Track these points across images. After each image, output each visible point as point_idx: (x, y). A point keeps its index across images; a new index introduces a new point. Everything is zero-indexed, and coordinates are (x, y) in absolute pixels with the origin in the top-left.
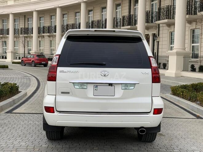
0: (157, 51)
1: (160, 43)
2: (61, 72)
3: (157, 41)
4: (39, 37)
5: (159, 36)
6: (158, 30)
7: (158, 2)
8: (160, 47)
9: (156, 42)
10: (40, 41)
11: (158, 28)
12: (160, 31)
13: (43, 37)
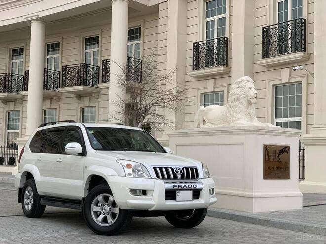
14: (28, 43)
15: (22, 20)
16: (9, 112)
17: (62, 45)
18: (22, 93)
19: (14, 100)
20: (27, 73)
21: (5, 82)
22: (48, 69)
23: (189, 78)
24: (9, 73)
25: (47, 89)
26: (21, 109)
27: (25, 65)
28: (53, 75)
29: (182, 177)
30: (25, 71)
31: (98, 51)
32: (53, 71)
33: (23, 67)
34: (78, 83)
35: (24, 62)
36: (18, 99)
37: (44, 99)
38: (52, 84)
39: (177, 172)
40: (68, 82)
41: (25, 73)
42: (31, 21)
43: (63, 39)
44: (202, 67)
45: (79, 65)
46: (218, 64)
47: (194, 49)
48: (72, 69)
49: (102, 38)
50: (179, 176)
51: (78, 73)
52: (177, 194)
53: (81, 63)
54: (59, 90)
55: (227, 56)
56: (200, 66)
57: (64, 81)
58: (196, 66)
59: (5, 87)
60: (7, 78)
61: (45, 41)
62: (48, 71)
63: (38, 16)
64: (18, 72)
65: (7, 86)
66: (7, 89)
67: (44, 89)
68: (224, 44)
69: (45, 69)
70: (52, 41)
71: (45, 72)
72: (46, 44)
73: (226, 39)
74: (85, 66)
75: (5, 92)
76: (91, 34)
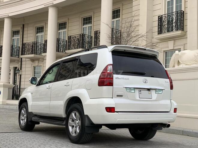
0: (19, 84)
1: (22, 77)
2: (117, 78)
3: (20, 74)
5: (21, 69)
6: (20, 64)
7: (21, 38)
8: (22, 80)
9: (18, 75)
11: (20, 62)
12: (22, 65)
14: (46, 23)
15: (43, 6)
16: (35, 67)
17: (68, 23)
18: (43, 54)
19: (38, 59)
20: (46, 42)
21: (32, 48)
22: (59, 39)
23: (155, 41)
24: (35, 42)
25: (58, 51)
26: (42, 65)
27: (45, 37)
28: (62, 43)
30: (45, 40)
31: (91, 26)
32: (62, 40)
33: (44, 38)
34: (78, 47)
35: (44, 35)
36: (40, 58)
37: (56, 58)
38: (62, 48)
40: (72, 46)
41: (45, 42)
42: (48, 7)
43: (68, 19)
44: (165, 33)
45: (79, 35)
46: (177, 30)
47: (159, 20)
48: (74, 38)
49: (94, 17)
51: (78, 41)
53: (80, 34)
54: (66, 51)
55: (183, 23)
56: (163, 32)
57: (69, 46)
58: (160, 32)
59: (32, 51)
60: (34, 45)
61: (58, 21)
62: (59, 40)
63: (53, 3)
64: (40, 41)
65: (33, 50)
66: (33, 52)
67: (57, 51)
68: (181, 15)
69: (57, 38)
70: (62, 21)
71: (57, 41)
72: (58, 23)
73: (182, 12)
74: (83, 36)
75: (32, 54)
76: (87, 15)
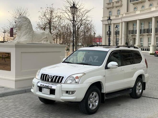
4: (140, 36)
10: (141, 38)
13: (144, 35)
29: (52, 81)
39: (49, 77)
50: (50, 80)
52: (42, 89)
